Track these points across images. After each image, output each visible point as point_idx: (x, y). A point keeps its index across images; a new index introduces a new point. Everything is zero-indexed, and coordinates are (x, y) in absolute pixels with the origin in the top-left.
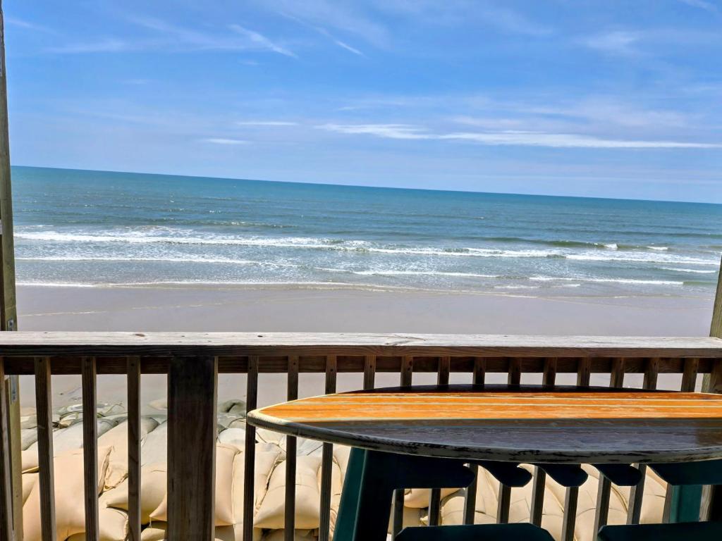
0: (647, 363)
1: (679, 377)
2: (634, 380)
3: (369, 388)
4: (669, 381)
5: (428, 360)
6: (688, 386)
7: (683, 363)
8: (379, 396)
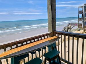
0: (44, 36)
1: (47, 36)
2: (43, 38)
3: (12, 49)
4: (46, 37)
5: (19, 42)
6: (48, 37)
7: (47, 35)
8: (13, 49)
